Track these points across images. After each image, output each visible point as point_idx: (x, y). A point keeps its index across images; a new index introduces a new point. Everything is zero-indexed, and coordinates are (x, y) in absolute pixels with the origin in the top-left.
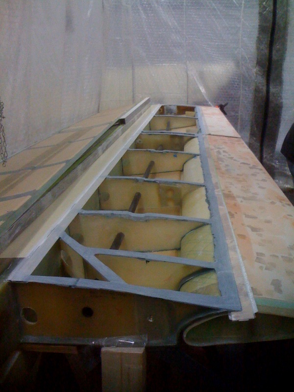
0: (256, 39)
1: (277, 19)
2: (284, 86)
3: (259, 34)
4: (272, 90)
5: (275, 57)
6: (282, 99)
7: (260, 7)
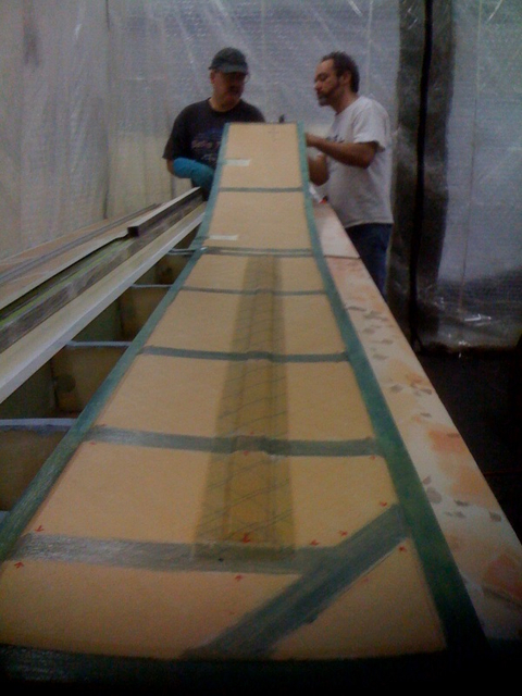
0: (396, 76)
1: (433, 38)
2: (450, 161)
3: (402, 67)
4: (429, 168)
5: (431, 109)
6: (446, 185)
7: (402, 17)
